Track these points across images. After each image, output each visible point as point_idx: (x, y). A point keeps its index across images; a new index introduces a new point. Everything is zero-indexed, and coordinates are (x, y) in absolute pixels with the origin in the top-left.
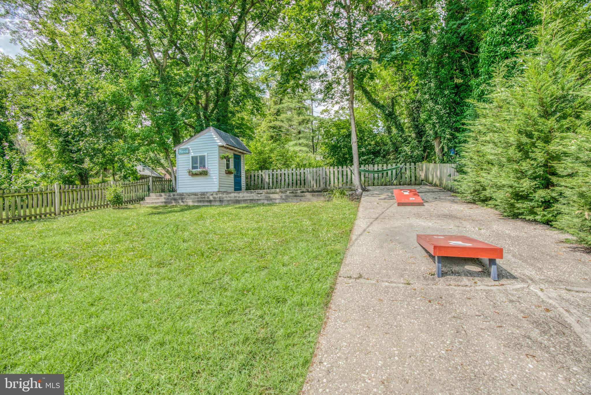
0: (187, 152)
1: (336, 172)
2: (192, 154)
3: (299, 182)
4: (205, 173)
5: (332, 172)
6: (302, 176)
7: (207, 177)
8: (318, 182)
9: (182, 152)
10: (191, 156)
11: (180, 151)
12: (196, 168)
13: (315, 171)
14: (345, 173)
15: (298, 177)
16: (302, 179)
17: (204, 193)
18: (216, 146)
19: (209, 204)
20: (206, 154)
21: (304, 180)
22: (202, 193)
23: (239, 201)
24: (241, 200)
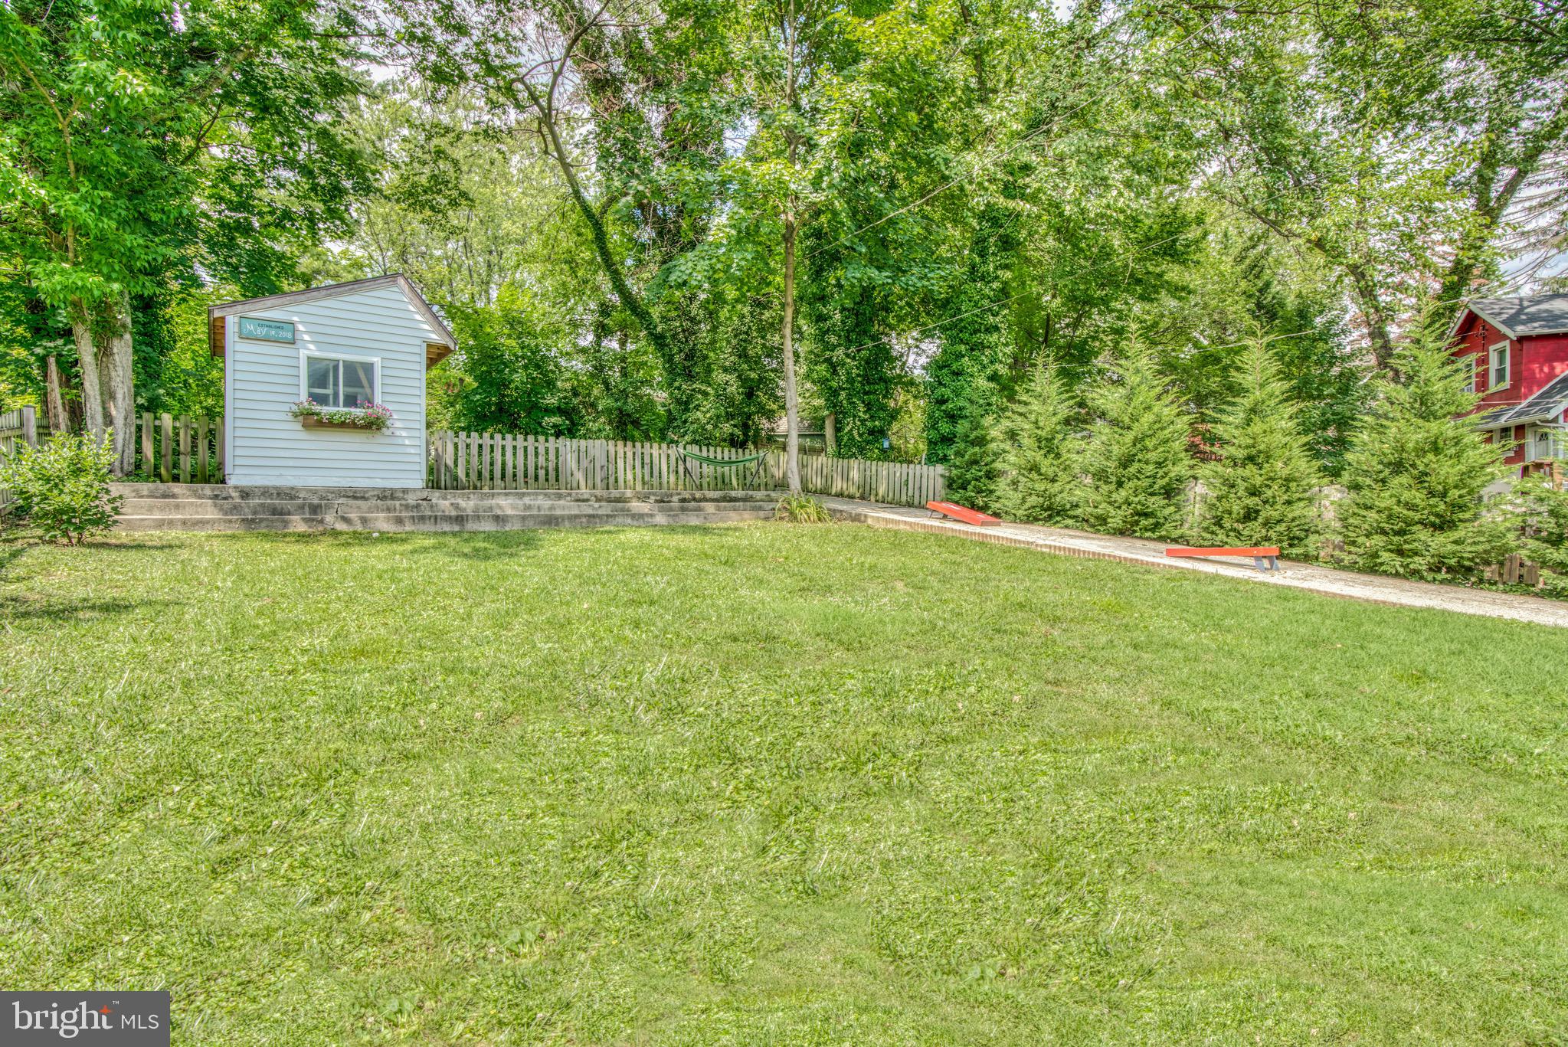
0: (284, 335)
1: (630, 455)
2: (313, 350)
3: (542, 473)
4: (373, 425)
5: (621, 454)
6: (552, 457)
7: (379, 438)
8: (590, 476)
9: (261, 332)
10: (303, 354)
11: (250, 327)
12: (322, 400)
13: (583, 449)
14: (647, 460)
15: (541, 460)
16: (551, 466)
17: (393, 491)
18: (418, 342)
19: (457, 528)
20: (376, 360)
21: (557, 470)
22: (384, 490)
23: (556, 518)
24: (563, 518)
